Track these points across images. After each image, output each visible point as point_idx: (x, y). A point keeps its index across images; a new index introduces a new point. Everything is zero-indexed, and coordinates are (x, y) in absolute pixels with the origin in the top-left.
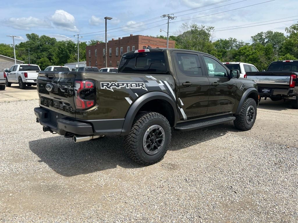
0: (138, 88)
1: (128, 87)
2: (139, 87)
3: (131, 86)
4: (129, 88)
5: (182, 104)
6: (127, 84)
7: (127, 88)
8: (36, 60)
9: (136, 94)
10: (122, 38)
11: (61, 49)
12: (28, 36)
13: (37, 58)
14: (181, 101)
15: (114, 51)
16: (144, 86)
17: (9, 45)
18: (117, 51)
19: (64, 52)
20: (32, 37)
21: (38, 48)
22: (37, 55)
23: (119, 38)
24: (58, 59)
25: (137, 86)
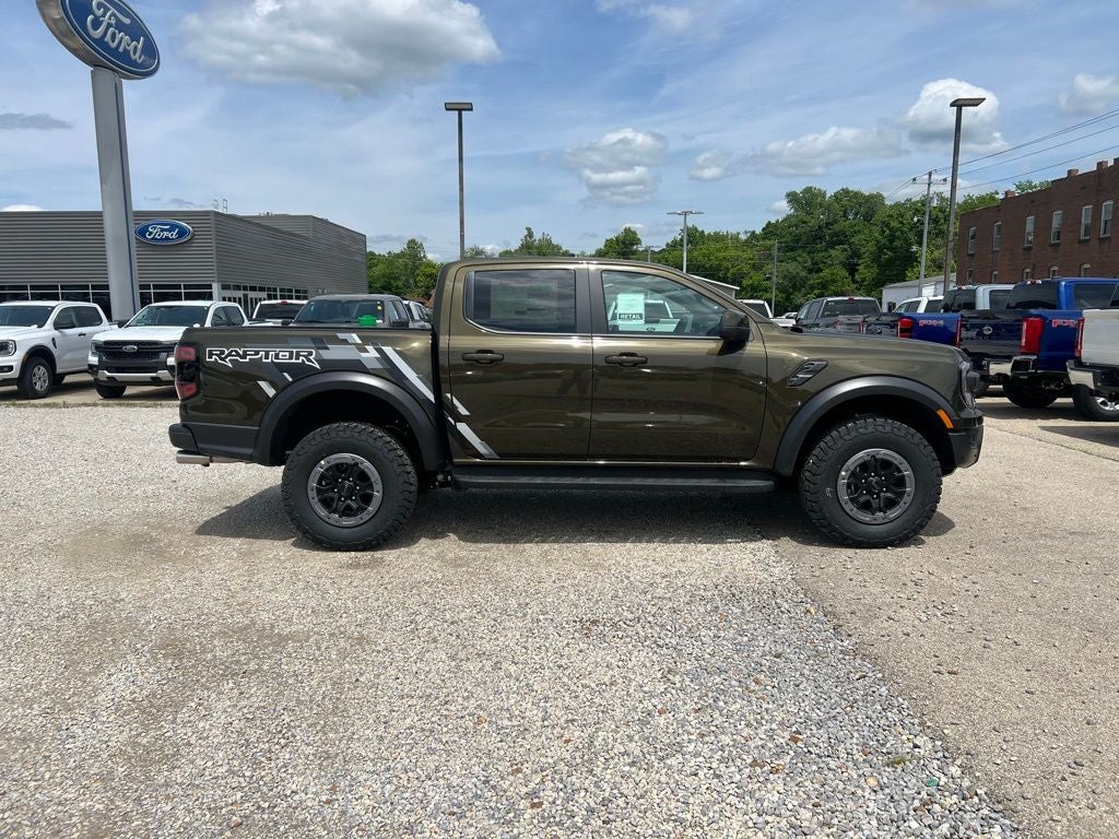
0: (293, 361)
1: (267, 358)
2: (297, 358)
3: (277, 357)
4: (269, 360)
5: (463, 411)
6: (267, 353)
7: (264, 360)
8: (806, 277)
9: (286, 374)
10: (1111, 163)
11: (887, 232)
12: (792, 198)
13: (810, 271)
14: (456, 401)
15: (1072, 219)
16: (311, 358)
17: (738, 234)
18: (1085, 220)
19: (897, 243)
20: (805, 201)
21: (817, 236)
22: (813, 259)
23: (1100, 164)
24: (875, 270)
25: (291, 358)
